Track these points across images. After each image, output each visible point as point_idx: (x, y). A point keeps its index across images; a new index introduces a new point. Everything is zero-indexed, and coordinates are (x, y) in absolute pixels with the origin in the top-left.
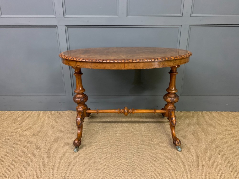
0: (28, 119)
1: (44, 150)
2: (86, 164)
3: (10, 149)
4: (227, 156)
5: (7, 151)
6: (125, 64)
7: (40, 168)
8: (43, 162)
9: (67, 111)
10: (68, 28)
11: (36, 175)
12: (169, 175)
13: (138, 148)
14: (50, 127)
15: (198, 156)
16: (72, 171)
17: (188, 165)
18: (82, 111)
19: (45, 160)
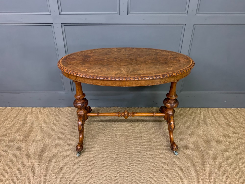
0: (29, 117)
1: (48, 154)
2: (89, 170)
3: (15, 153)
4: (220, 160)
5: (13, 155)
6: (126, 82)
7: (46, 174)
8: (48, 168)
9: (67, 108)
10: (64, 26)
11: (43, 182)
12: (165, 182)
13: (138, 152)
14: (51, 127)
15: (193, 160)
16: (76, 177)
17: (183, 170)
18: (83, 116)
19: (50, 166)
